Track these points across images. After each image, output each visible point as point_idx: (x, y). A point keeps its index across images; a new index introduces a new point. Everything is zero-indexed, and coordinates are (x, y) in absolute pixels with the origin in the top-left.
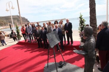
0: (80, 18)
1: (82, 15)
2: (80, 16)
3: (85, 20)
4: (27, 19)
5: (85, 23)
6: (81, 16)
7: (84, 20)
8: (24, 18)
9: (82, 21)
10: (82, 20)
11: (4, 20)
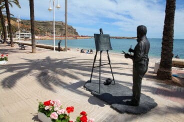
11: (41, 26)
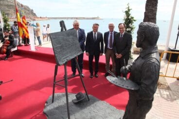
0: (126, 14)
1: (130, 8)
2: (127, 10)
3: (134, 19)
4: (32, 10)
5: (133, 24)
6: (129, 10)
7: (132, 18)
8: (28, 7)
9: (129, 19)
10: (130, 17)
